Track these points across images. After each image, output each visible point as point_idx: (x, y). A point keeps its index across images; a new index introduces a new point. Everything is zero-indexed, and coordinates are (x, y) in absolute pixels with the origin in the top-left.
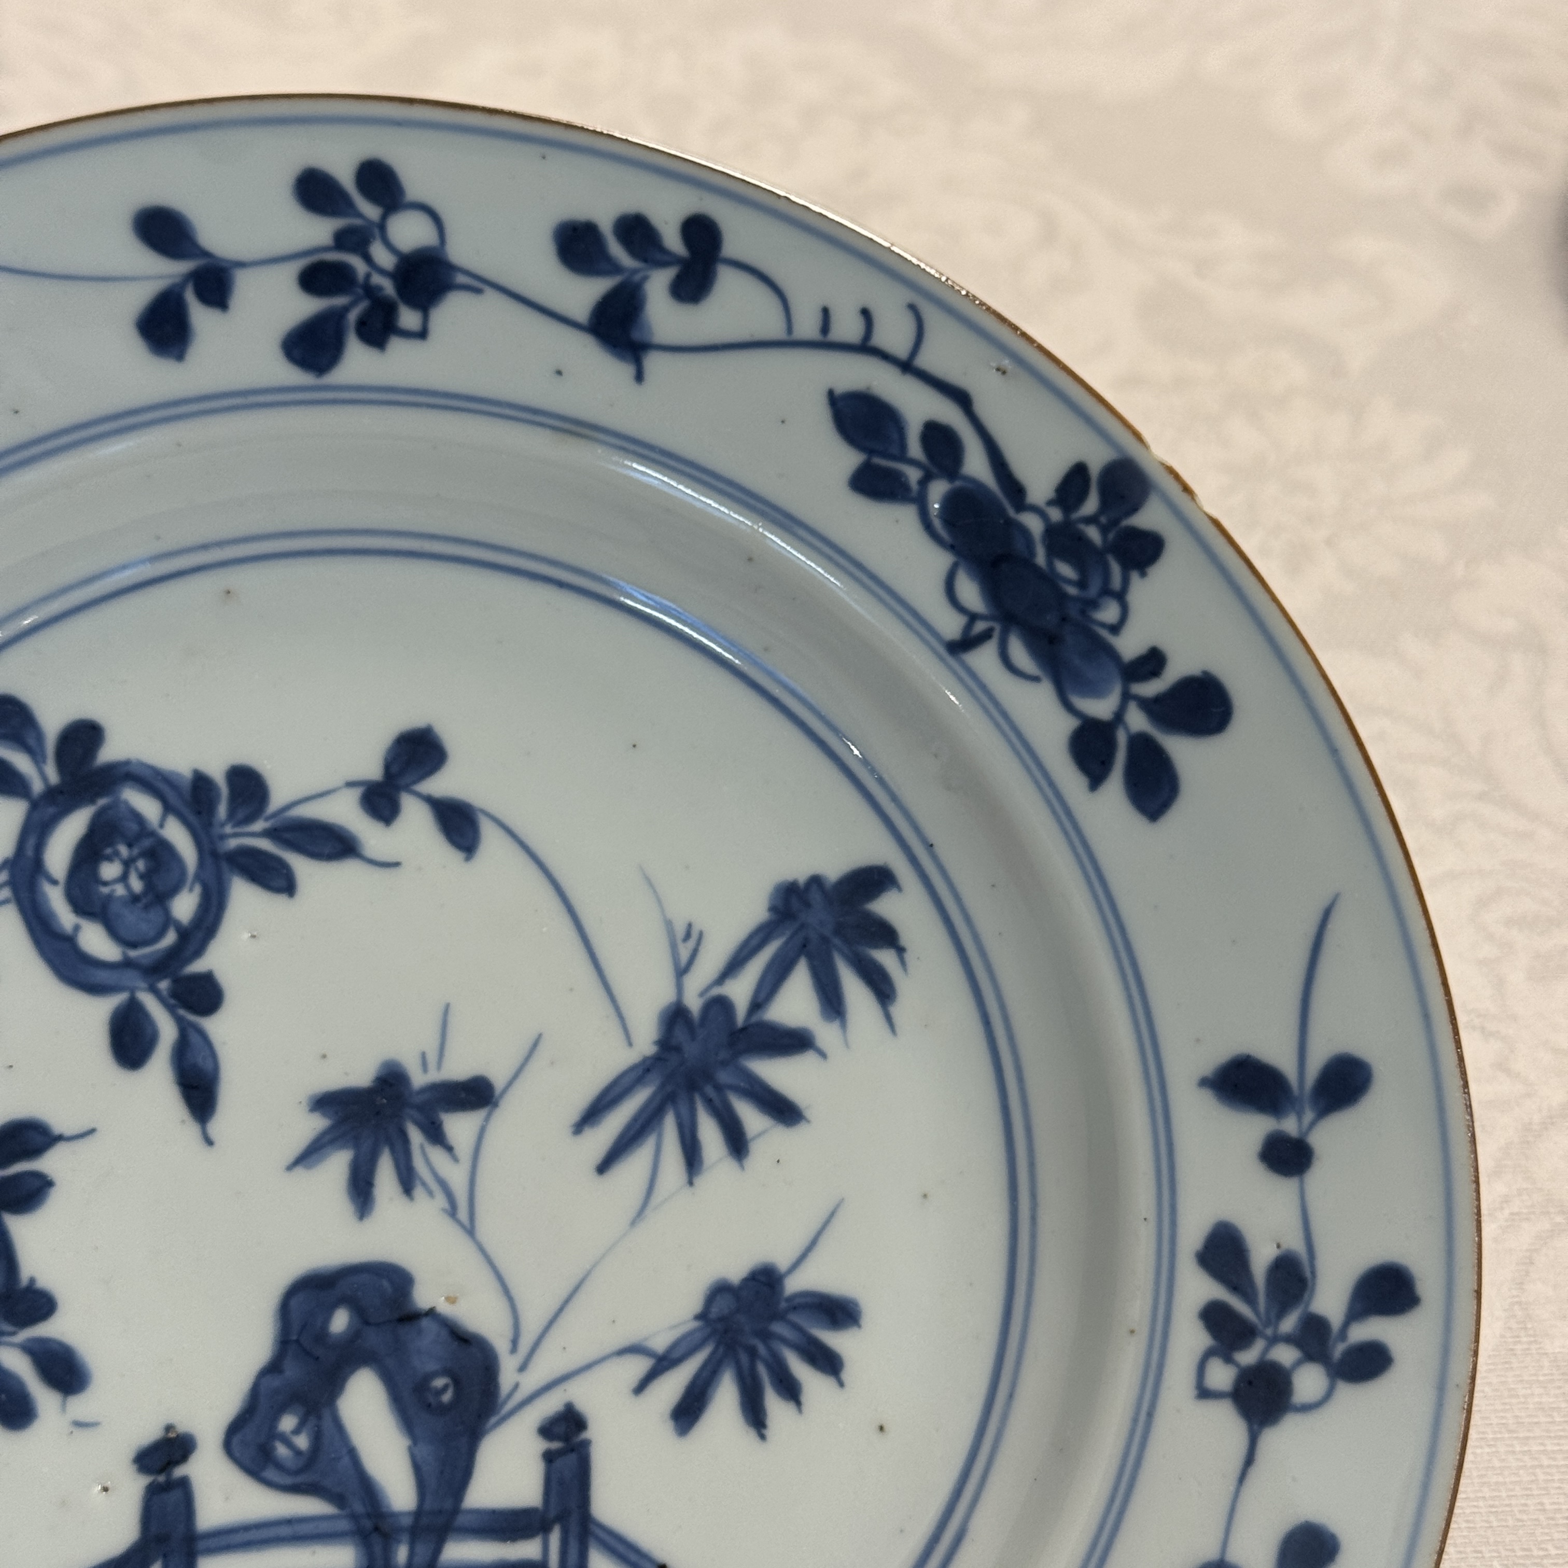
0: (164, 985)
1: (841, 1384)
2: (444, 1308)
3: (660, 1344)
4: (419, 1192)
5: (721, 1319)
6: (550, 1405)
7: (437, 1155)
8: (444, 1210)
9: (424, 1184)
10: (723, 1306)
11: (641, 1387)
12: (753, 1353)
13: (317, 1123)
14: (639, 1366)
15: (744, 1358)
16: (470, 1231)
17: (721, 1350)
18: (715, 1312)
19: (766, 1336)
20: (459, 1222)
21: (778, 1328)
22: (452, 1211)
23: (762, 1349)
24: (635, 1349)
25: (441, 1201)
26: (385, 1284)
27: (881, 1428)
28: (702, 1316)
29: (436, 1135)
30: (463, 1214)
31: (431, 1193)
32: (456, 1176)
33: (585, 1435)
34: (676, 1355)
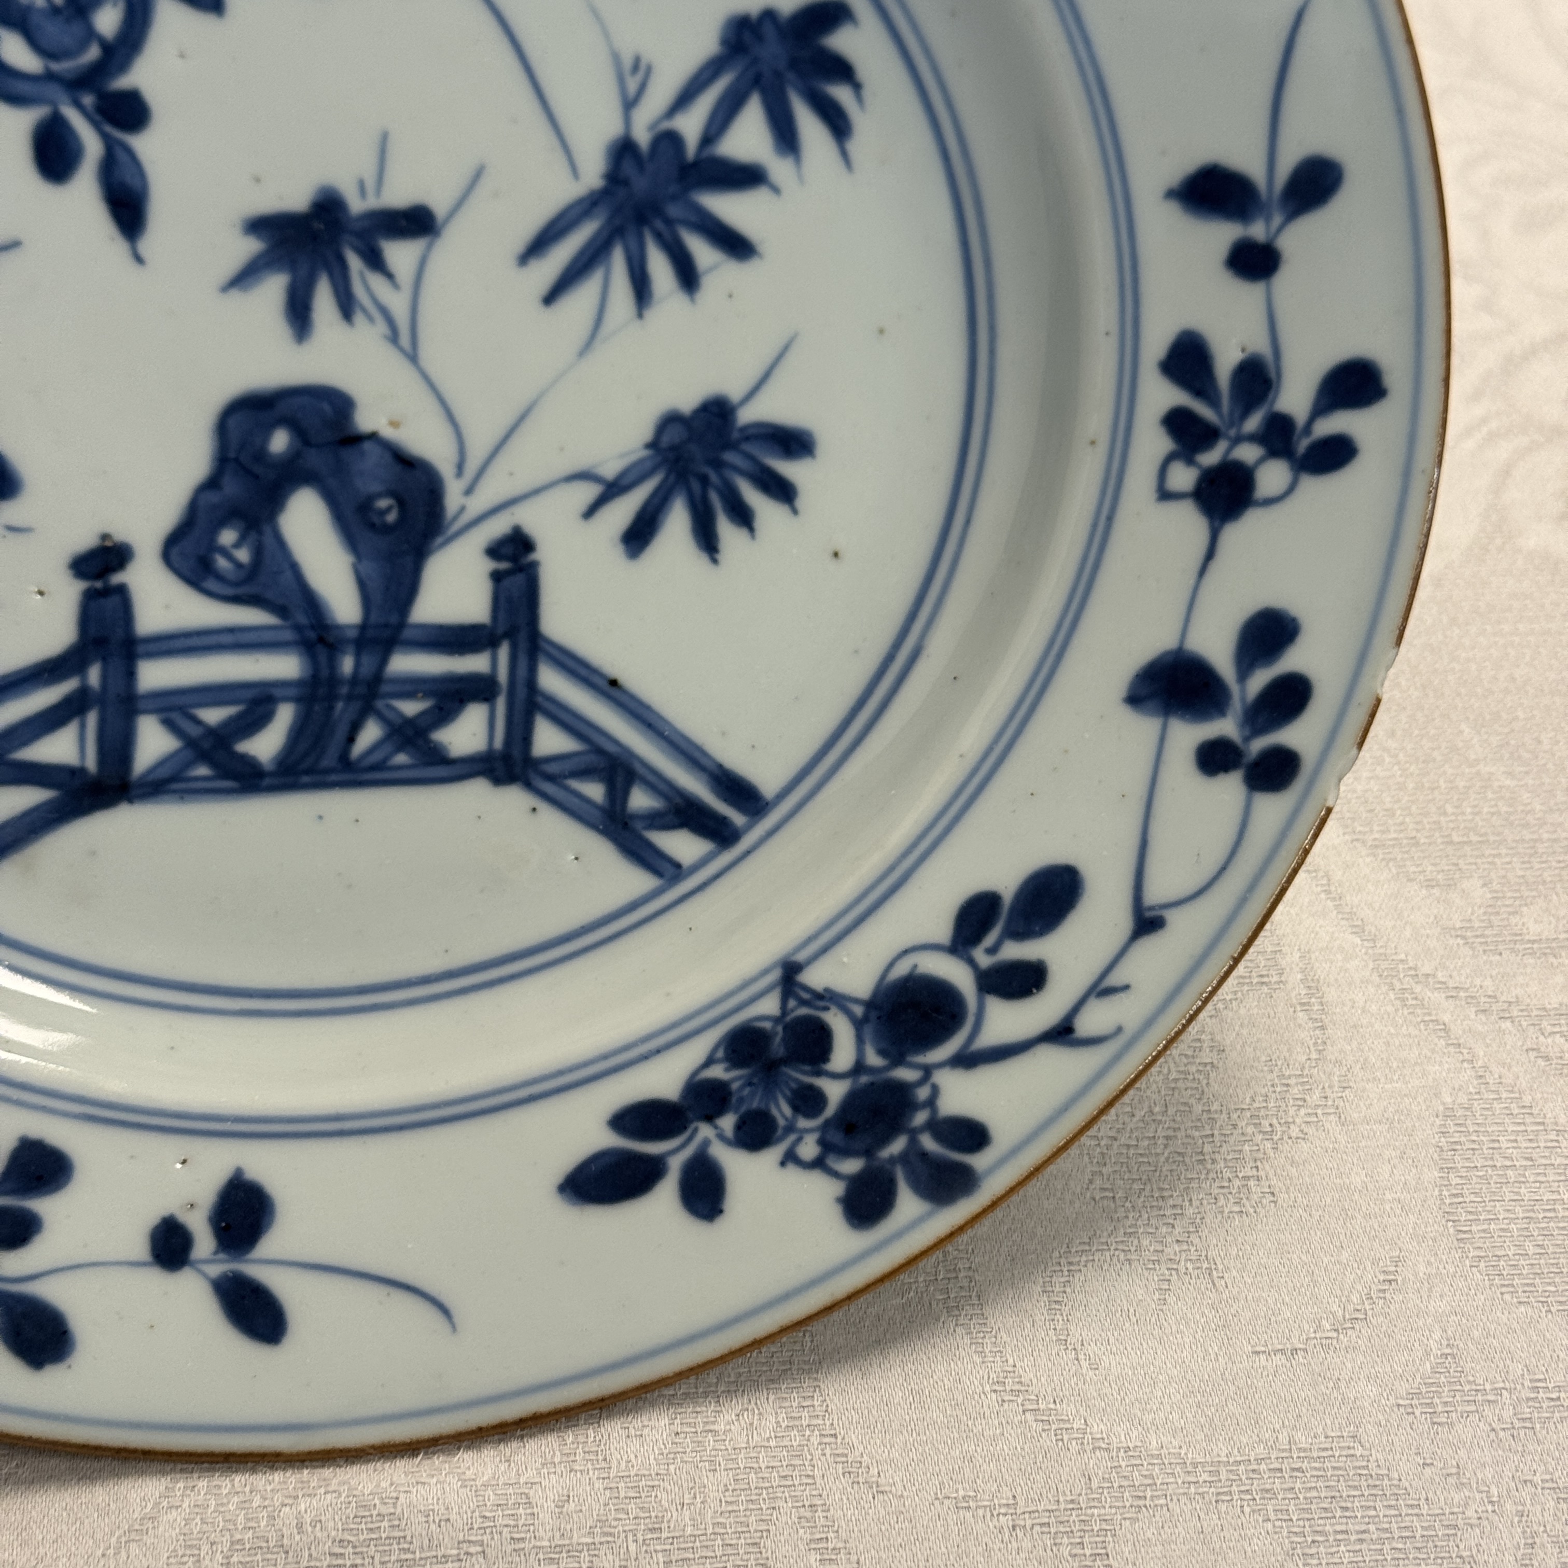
0: (88, 100)
1: (795, 512)
2: (387, 432)
3: (610, 470)
4: (359, 318)
5: (673, 448)
6: (498, 527)
7: (377, 282)
8: (385, 337)
9: (364, 311)
10: (673, 435)
11: (591, 512)
12: (705, 481)
13: (251, 246)
14: (588, 492)
15: (696, 486)
16: (413, 357)
17: (672, 478)
18: (666, 440)
19: (718, 465)
20: (402, 350)
21: (730, 457)
22: (394, 337)
23: (713, 477)
24: (584, 476)
25: (381, 327)
26: (327, 407)
27: (836, 555)
28: (653, 445)
29: (375, 261)
30: (405, 340)
31: (371, 319)
32: (398, 303)
33: (534, 556)
34: (626, 481)
